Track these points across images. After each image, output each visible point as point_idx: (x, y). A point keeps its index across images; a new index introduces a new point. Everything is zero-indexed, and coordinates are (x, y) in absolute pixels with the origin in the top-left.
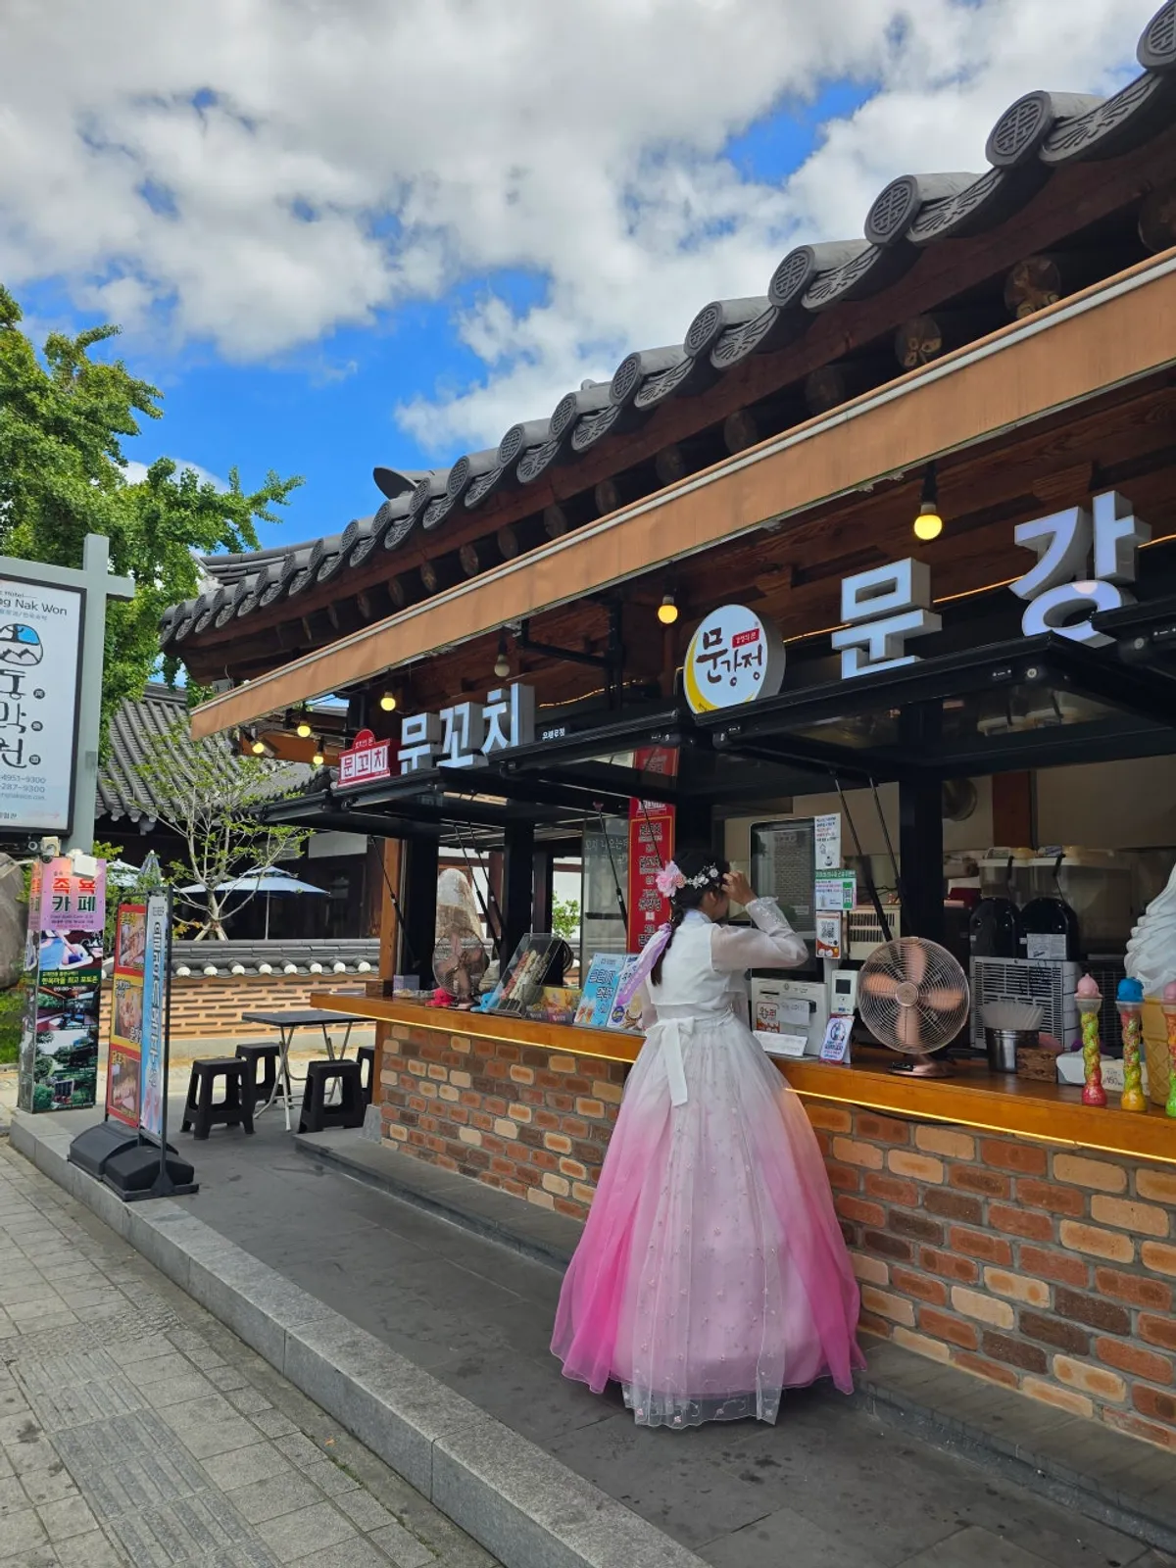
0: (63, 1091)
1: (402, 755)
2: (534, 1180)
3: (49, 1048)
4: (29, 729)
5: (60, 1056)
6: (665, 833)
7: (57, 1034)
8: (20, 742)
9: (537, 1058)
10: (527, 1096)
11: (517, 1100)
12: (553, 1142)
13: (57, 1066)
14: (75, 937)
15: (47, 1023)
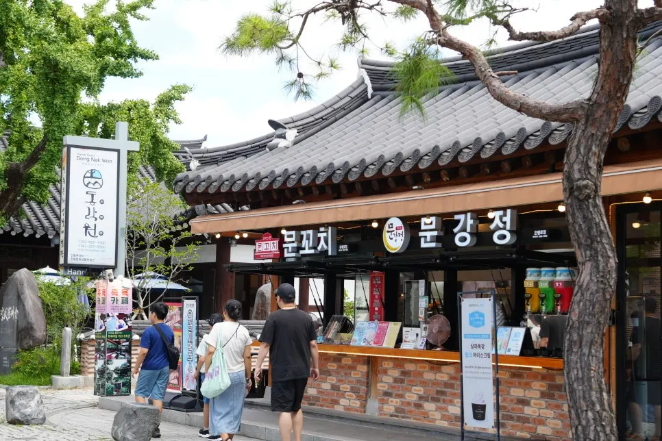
0: (118, 387)
1: (285, 245)
2: (337, 402)
3: (112, 367)
4: (98, 219)
5: (116, 371)
6: (381, 280)
7: (114, 361)
8: (95, 225)
9: (338, 359)
10: (334, 373)
11: (330, 375)
12: (343, 388)
13: (115, 376)
14: (121, 316)
15: (110, 355)
